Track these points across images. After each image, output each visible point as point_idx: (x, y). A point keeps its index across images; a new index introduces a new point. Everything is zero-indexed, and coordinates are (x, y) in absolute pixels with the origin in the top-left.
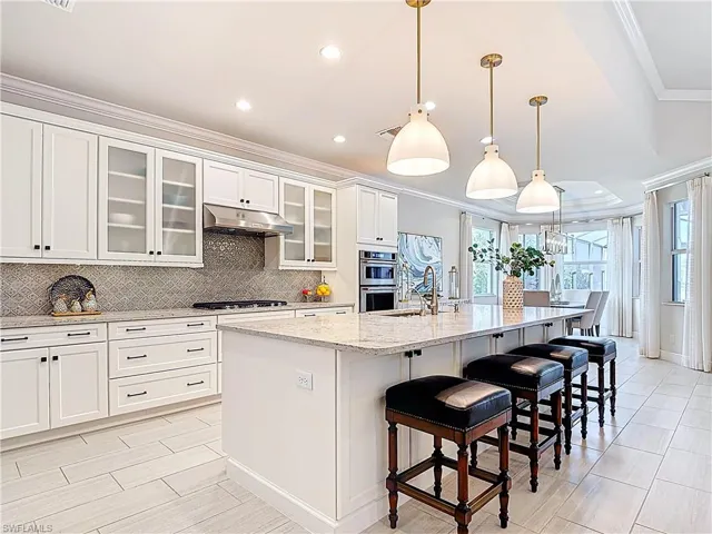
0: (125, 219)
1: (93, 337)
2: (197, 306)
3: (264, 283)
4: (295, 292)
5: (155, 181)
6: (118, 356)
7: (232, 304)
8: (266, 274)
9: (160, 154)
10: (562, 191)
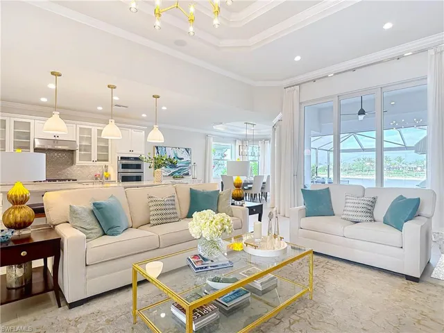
5: (10, 130)
8: (74, 167)
9: (13, 120)
10: (254, 125)
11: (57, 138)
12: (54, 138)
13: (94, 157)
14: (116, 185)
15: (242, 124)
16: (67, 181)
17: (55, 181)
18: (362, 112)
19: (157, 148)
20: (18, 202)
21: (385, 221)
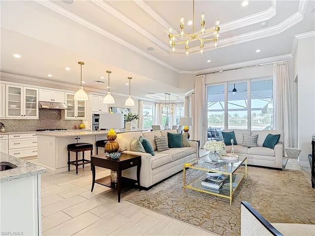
0: (14, 106)
1: (4, 138)
2: (37, 130)
3: (61, 124)
4: (72, 126)
5: (24, 95)
6: (11, 143)
7: (47, 130)
8: (62, 121)
9: (25, 88)
10: (169, 94)
11: (53, 101)
12: (51, 101)
13: (76, 114)
14: (91, 133)
15: (163, 94)
16: (61, 130)
17: (54, 130)
18: (235, 90)
19: (111, 108)
20: (113, 139)
21: (264, 146)
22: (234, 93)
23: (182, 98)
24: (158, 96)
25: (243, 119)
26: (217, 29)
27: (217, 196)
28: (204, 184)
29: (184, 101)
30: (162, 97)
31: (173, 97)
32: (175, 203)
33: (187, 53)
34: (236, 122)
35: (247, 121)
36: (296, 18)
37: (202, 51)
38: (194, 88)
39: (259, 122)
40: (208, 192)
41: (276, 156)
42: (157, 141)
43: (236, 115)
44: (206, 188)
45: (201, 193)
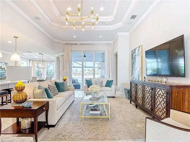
10: (42, 54)
18: (85, 56)
20: (20, 90)
21: (106, 86)
22: (84, 58)
23: (54, 58)
24: (32, 55)
25: (79, 73)
26: (97, 18)
27: (99, 118)
28: (91, 112)
29: (56, 60)
30: (36, 56)
31: (45, 57)
32: (80, 130)
33: (74, 28)
34: (76, 74)
35: (81, 73)
36: (120, 25)
37: (83, 30)
38: (64, 52)
39: (87, 74)
40: (94, 117)
41: (112, 91)
42: (51, 88)
43: (76, 70)
44: (93, 114)
45: (90, 118)
